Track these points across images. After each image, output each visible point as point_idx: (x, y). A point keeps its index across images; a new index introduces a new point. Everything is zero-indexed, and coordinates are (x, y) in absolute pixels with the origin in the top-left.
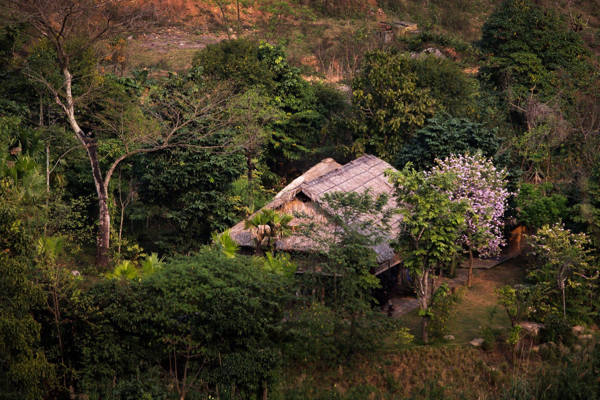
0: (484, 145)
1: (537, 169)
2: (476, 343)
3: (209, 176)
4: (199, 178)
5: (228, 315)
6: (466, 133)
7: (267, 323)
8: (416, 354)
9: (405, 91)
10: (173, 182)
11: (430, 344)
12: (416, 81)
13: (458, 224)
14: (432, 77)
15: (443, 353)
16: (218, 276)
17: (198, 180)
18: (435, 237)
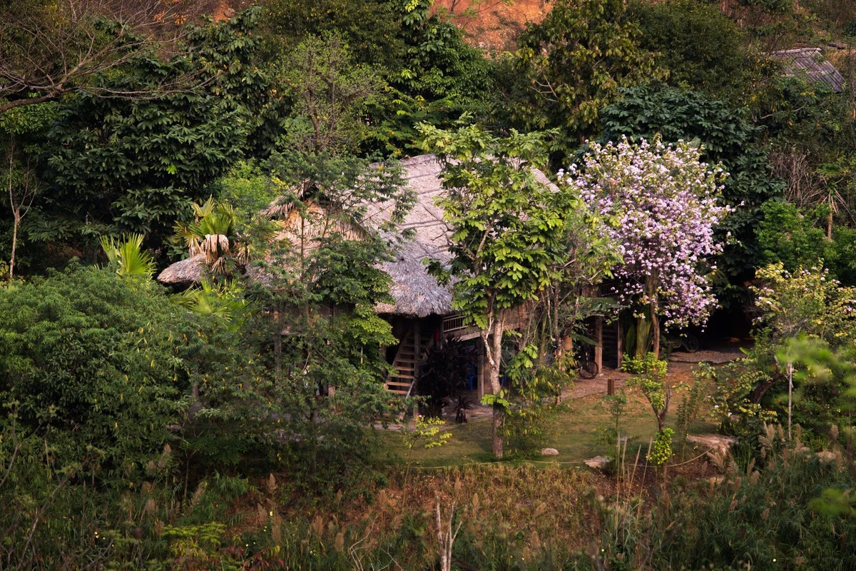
0: (714, 134)
1: (831, 192)
2: (593, 463)
3: (165, 161)
4: (149, 165)
5: (78, 375)
6: (684, 113)
7: (159, 396)
8: (470, 475)
9: (610, 51)
10: (98, 169)
11: (504, 460)
12: (639, 37)
13: (549, 229)
14: (670, 31)
15: (522, 475)
16: (81, 308)
17: (146, 169)
18: (505, 251)
